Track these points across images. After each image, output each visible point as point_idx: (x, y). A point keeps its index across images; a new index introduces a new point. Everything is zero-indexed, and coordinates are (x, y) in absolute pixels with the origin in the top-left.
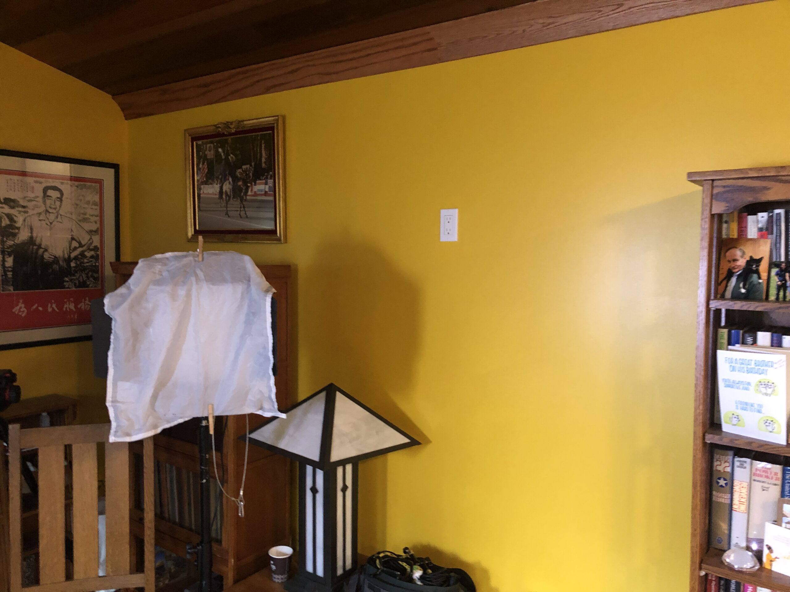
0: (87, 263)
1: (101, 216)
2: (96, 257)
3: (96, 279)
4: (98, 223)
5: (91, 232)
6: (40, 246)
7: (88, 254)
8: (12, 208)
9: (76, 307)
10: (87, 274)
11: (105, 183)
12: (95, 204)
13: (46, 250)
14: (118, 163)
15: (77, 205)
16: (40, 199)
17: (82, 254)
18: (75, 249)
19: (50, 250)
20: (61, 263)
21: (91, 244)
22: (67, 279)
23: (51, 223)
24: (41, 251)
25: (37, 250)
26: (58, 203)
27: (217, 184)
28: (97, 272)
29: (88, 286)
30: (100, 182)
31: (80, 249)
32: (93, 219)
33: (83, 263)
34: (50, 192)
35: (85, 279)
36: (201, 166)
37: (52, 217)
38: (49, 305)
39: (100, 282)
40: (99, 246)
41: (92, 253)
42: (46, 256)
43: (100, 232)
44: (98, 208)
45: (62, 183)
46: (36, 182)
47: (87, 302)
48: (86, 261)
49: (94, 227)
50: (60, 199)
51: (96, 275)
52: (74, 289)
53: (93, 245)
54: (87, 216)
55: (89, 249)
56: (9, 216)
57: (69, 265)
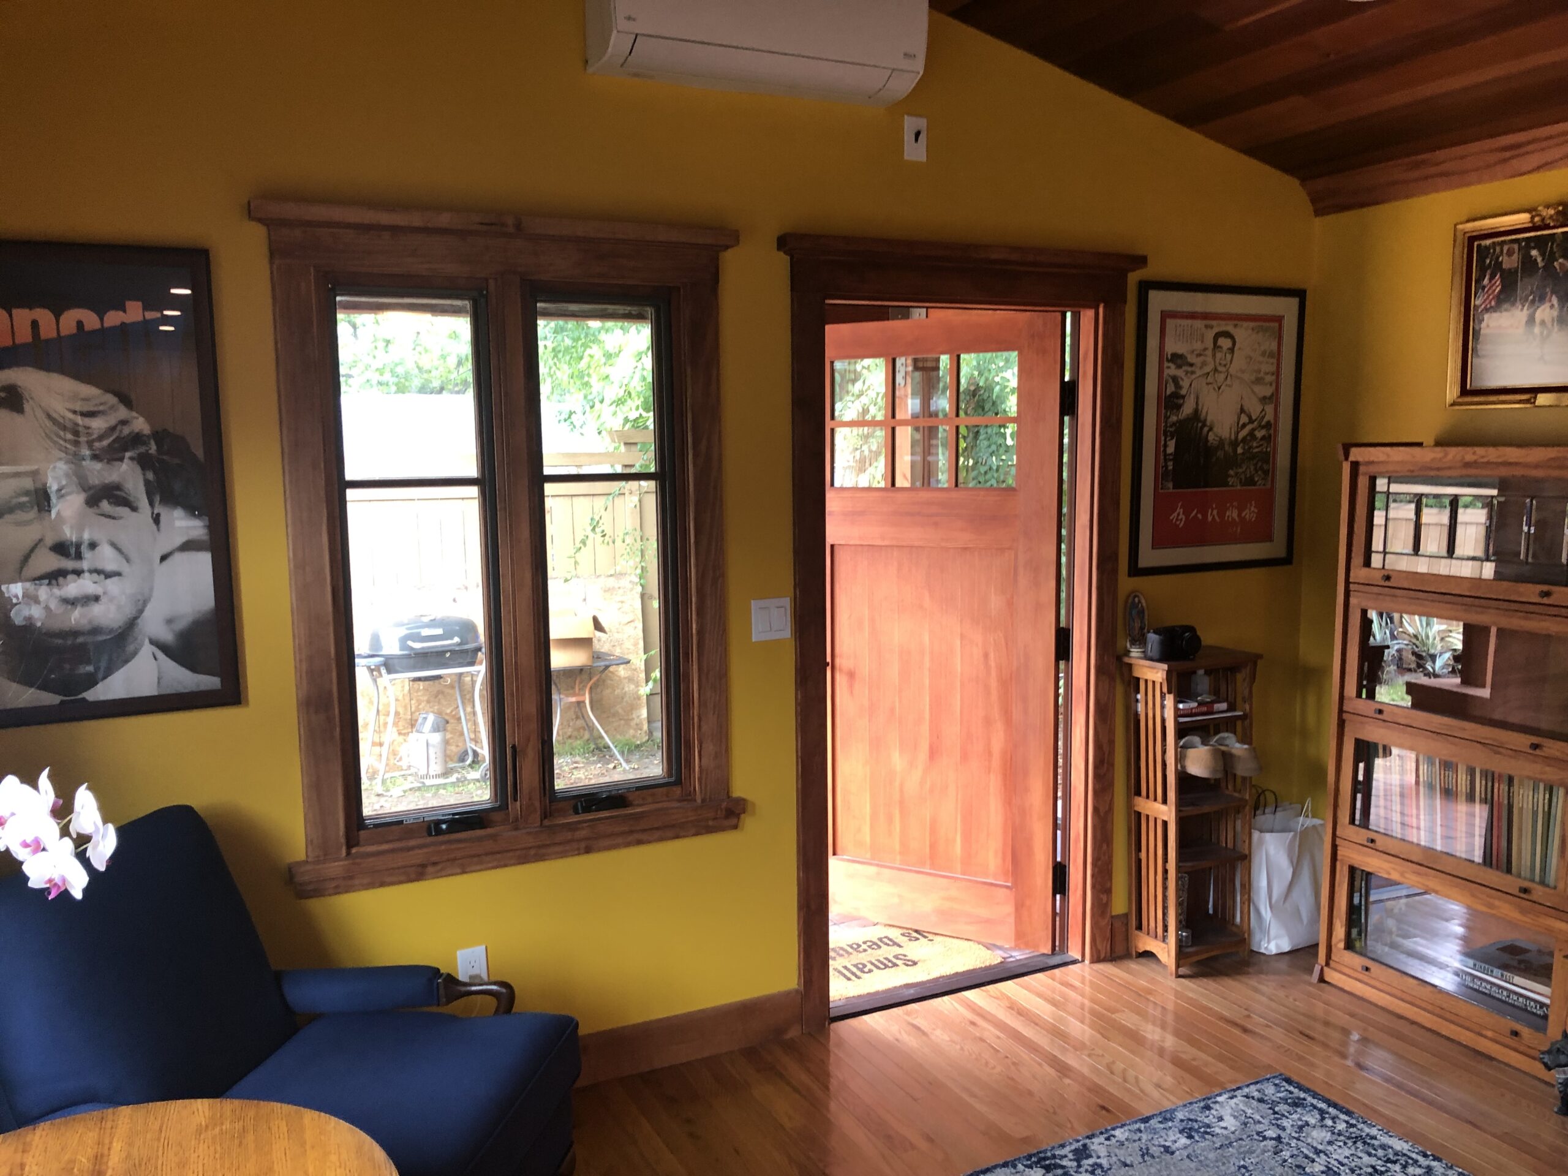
1: (1278, 373)
2: (1267, 439)
3: (1266, 473)
4: (1274, 385)
5: (1264, 400)
6: (1204, 423)
7: (1259, 434)
8: (1179, 367)
9: (1239, 515)
10: (1256, 465)
11: (1285, 322)
12: (1271, 355)
13: (1211, 429)
14: (1305, 288)
15: (1251, 358)
16: (1209, 353)
17: (1251, 434)
18: (1244, 426)
19: (1215, 429)
20: (1227, 448)
21: (1263, 417)
22: (1231, 472)
23: (1219, 388)
24: (1206, 429)
25: (1202, 428)
26: (1229, 356)
27: (1522, 310)
28: (1267, 462)
29: (1254, 484)
30: (1279, 319)
31: (1250, 427)
32: (1268, 379)
34: (1221, 341)
35: (1253, 472)
36: (1486, 281)
37: (1220, 378)
38: (1210, 511)
39: (1270, 479)
41: (1263, 432)
42: (1211, 437)
43: (1273, 399)
44: (1275, 361)
45: (1235, 326)
46: (1206, 326)
47: (1252, 509)
48: (1255, 444)
49: (1268, 391)
50: (1232, 350)
52: (1239, 487)
53: (1265, 420)
54: (1262, 374)
55: (1261, 427)
56: (1175, 379)
57: (1235, 450)
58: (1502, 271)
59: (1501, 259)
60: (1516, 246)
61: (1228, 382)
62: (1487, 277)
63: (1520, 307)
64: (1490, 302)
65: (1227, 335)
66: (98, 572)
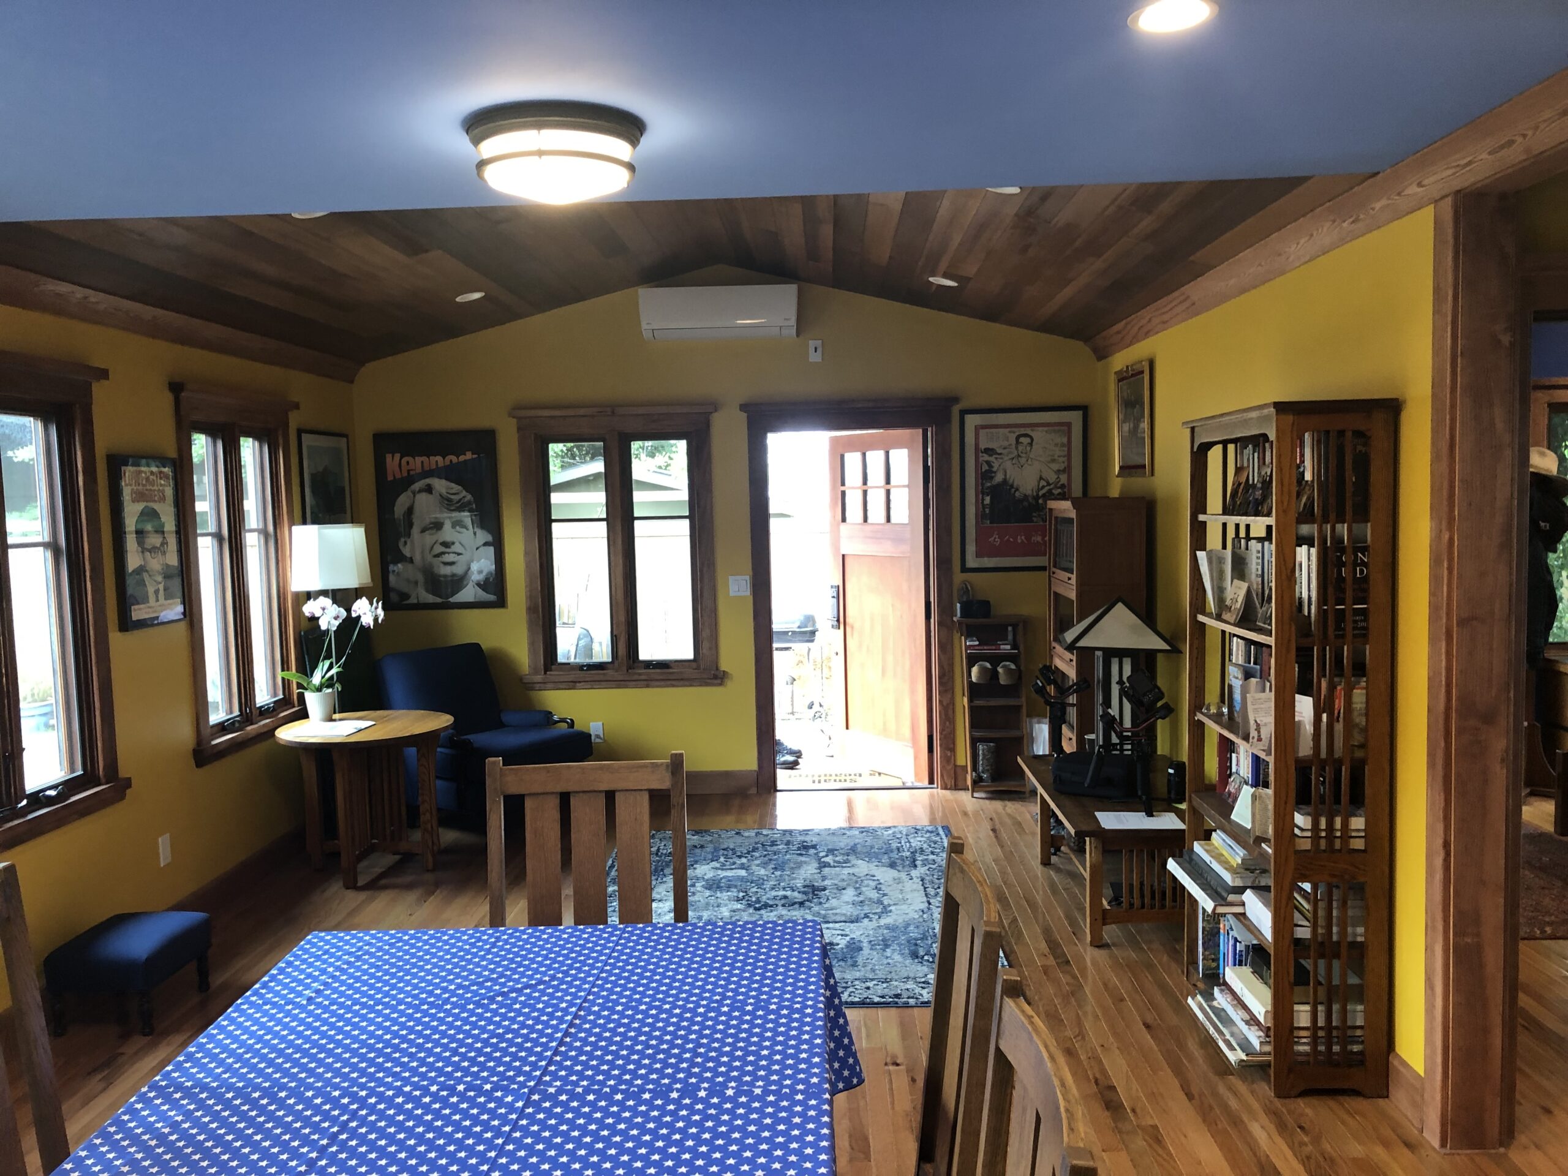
1: (1069, 456)
2: (1063, 494)
4: (1066, 463)
5: (1058, 472)
6: (1012, 486)
7: (1055, 492)
8: (991, 455)
11: (1074, 425)
12: (1063, 445)
13: (1017, 490)
14: (1087, 405)
15: (1046, 448)
16: (1014, 446)
17: (1050, 492)
18: (1043, 487)
19: (1021, 490)
20: (1030, 500)
21: (1059, 482)
22: (1034, 514)
23: (1022, 466)
24: (1013, 490)
25: (1010, 489)
26: (1029, 448)
30: (1069, 425)
31: (1048, 488)
32: (1061, 459)
34: (1022, 440)
37: (1023, 460)
38: (1019, 537)
41: (1059, 490)
42: (1017, 494)
43: (1067, 470)
44: (1066, 449)
46: (1010, 432)
49: (1061, 467)
50: (1031, 444)
52: (1041, 523)
54: (1056, 457)
55: (1056, 488)
56: (988, 463)
57: (1037, 502)
61: (1029, 462)
65: (1026, 435)
66: (455, 553)
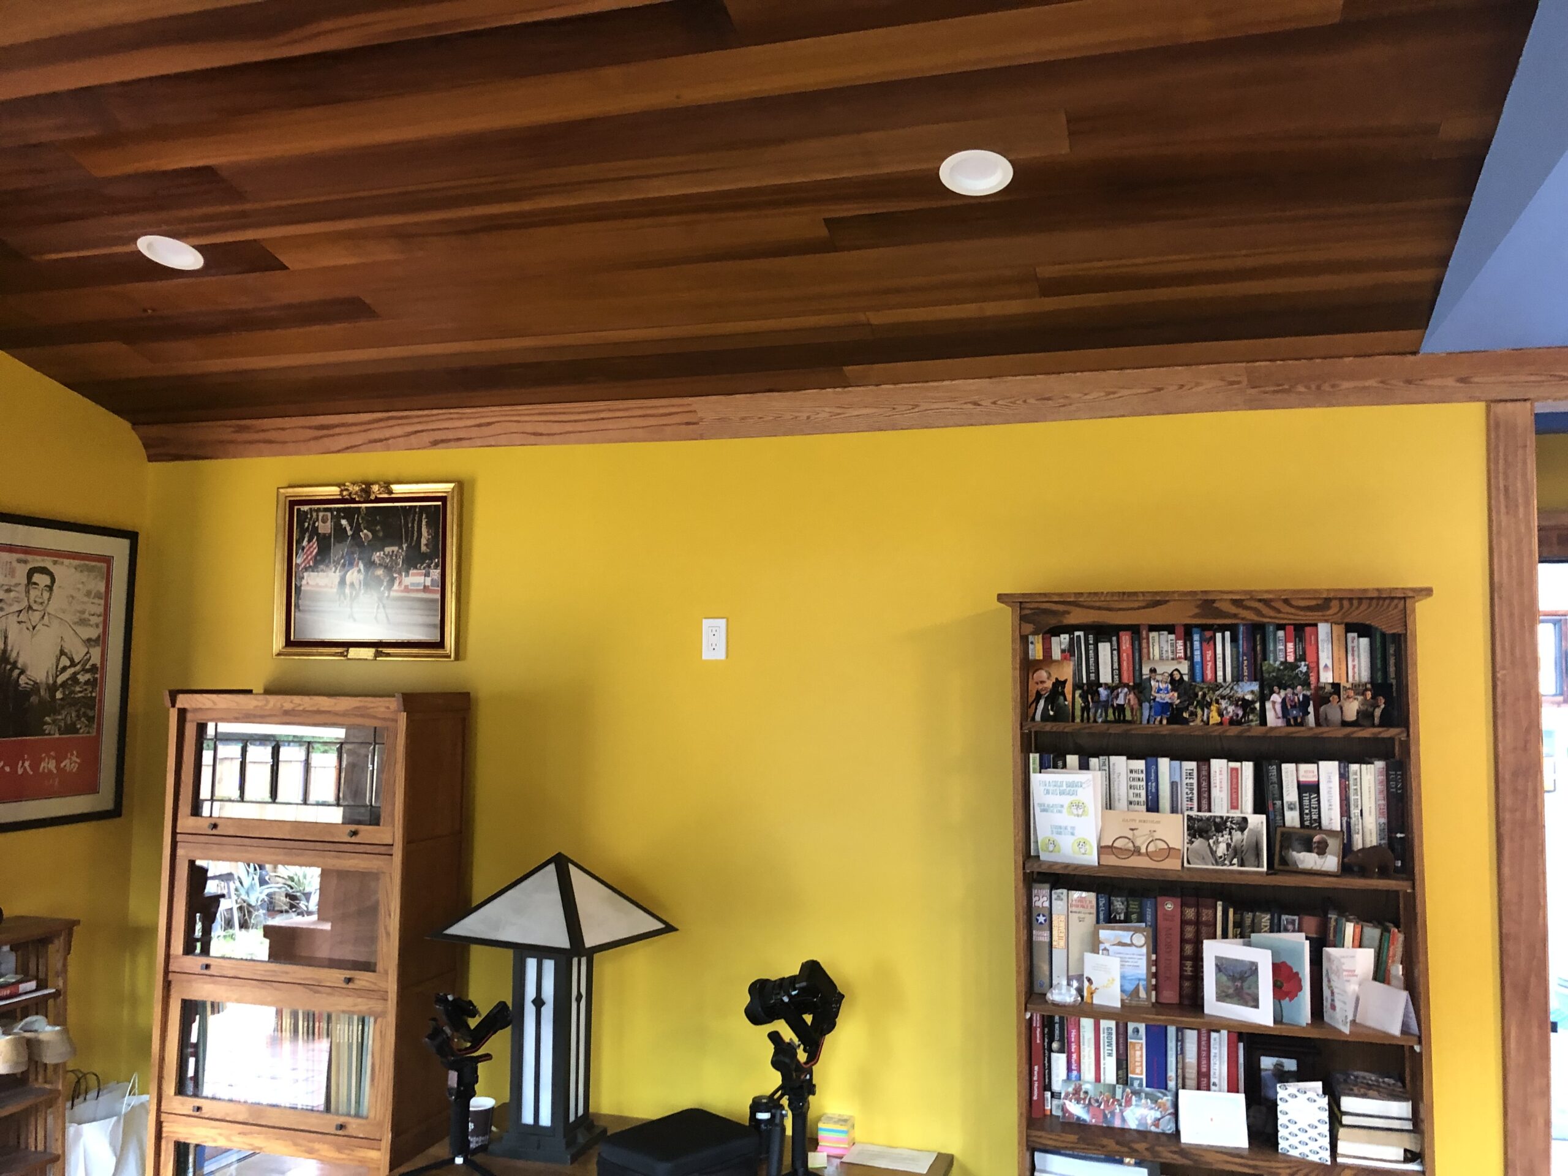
0: (80, 692)
1: (106, 615)
2: (93, 683)
3: (91, 719)
6: (14, 665)
7: (82, 678)
9: (58, 767)
10: (78, 711)
11: (115, 564)
12: (98, 596)
13: (22, 672)
14: (136, 530)
15: (72, 597)
16: (22, 588)
17: (74, 678)
18: (65, 669)
19: (28, 673)
20: (42, 692)
21: (89, 660)
22: (48, 719)
23: (34, 628)
24: (17, 672)
25: (11, 670)
26: (46, 595)
27: (335, 572)
28: (93, 708)
29: (77, 731)
30: (107, 560)
31: (72, 670)
32: (94, 620)
33: (73, 692)
34: (36, 578)
36: (305, 543)
37: (35, 617)
38: (21, 762)
39: (95, 726)
40: (99, 665)
41: (88, 676)
42: (23, 680)
43: (101, 641)
44: (102, 602)
45: (55, 563)
46: (19, 561)
47: (74, 758)
48: (78, 689)
50: (50, 588)
51: (91, 714)
52: (57, 736)
53: (91, 663)
54: (86, 616)
55: (85, 671)
57: (53, 696)
58: (318, 534)
59: (317, 524)
60: (329, 514)
61: (46, 621)
62: (306, 539)
63: (333, 569)
64: (309, 562)
65: (44, 571)
